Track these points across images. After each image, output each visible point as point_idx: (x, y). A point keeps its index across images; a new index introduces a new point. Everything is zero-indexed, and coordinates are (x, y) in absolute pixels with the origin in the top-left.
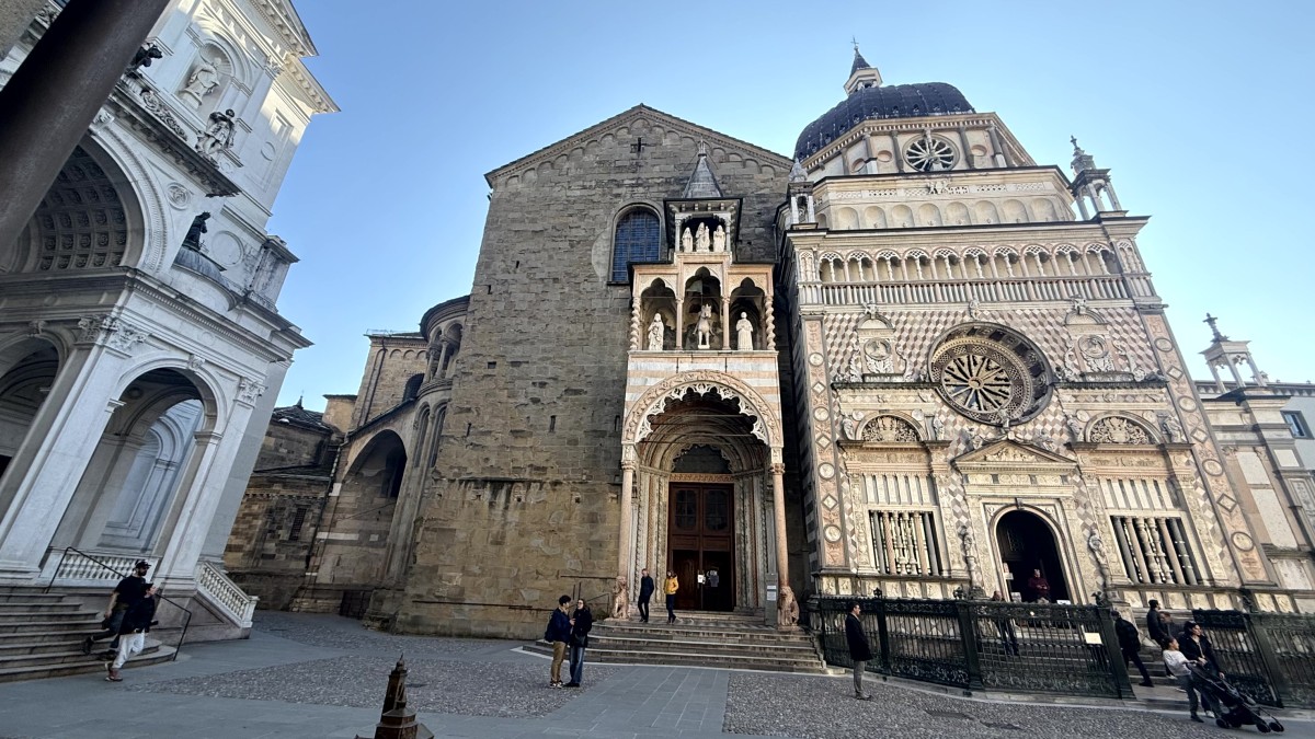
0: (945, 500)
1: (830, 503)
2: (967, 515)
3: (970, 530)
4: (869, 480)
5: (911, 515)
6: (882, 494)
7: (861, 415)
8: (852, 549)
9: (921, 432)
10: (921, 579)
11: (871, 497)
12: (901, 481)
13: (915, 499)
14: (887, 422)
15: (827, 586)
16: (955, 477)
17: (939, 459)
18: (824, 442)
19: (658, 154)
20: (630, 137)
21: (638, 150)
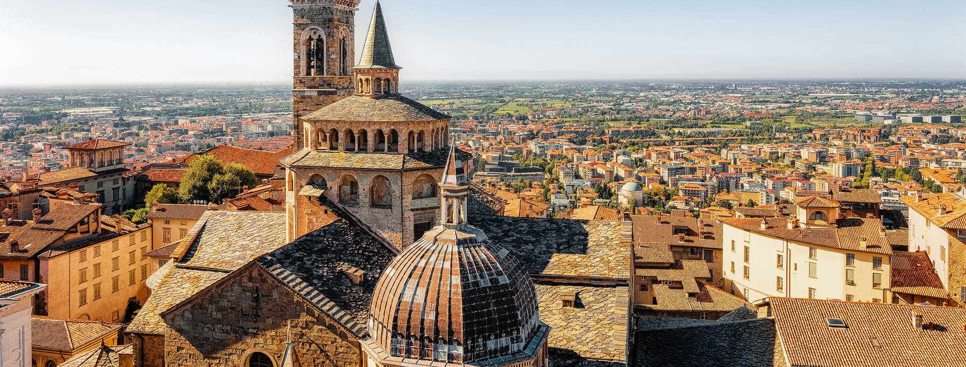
19: (270, 306)
20: (251, 285)
21: (257, 299)
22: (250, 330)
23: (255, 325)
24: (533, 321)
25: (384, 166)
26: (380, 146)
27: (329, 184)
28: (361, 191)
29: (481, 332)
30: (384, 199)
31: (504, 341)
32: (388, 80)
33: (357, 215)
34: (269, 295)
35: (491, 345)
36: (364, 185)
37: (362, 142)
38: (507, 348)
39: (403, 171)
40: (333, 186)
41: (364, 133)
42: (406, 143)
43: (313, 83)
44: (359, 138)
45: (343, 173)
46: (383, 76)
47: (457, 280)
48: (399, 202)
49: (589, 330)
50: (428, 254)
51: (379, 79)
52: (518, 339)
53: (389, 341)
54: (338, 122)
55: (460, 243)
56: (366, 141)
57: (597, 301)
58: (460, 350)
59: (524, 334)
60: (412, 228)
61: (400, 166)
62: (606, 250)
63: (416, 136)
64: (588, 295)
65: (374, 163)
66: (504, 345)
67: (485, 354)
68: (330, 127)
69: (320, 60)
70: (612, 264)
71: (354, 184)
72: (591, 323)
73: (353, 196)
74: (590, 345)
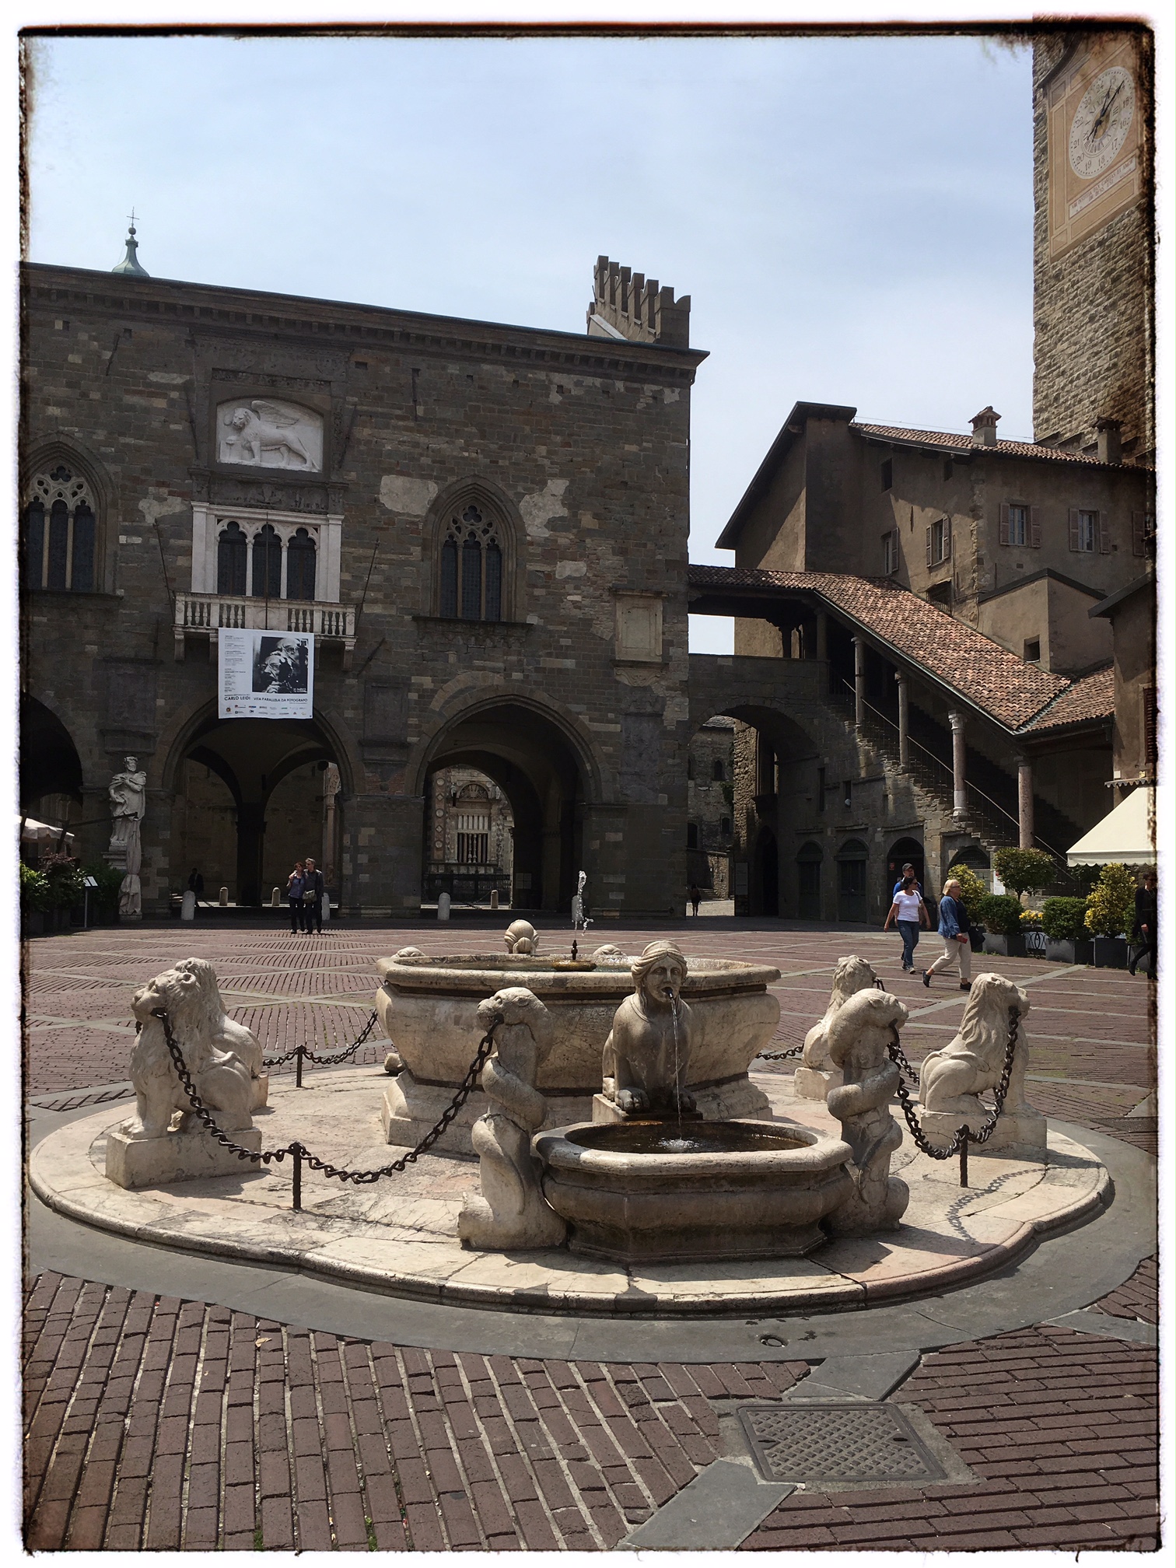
0: (494, 828)
1: (439, 829)
2: (502, 835)
3: (502, 844)
4: (460, 818)
5: (477, 835)
6: (465, 824)
7: (461, 784)
8: (447, 851)
9: (489, 793)
10: (478, 865)
11: (460, 826)
12: (476, 818)
13: (481, 827)
14: (474, 787)
15: (433, 869)
16: (501, 817)
17: (495, 809)
18: (440, 797)
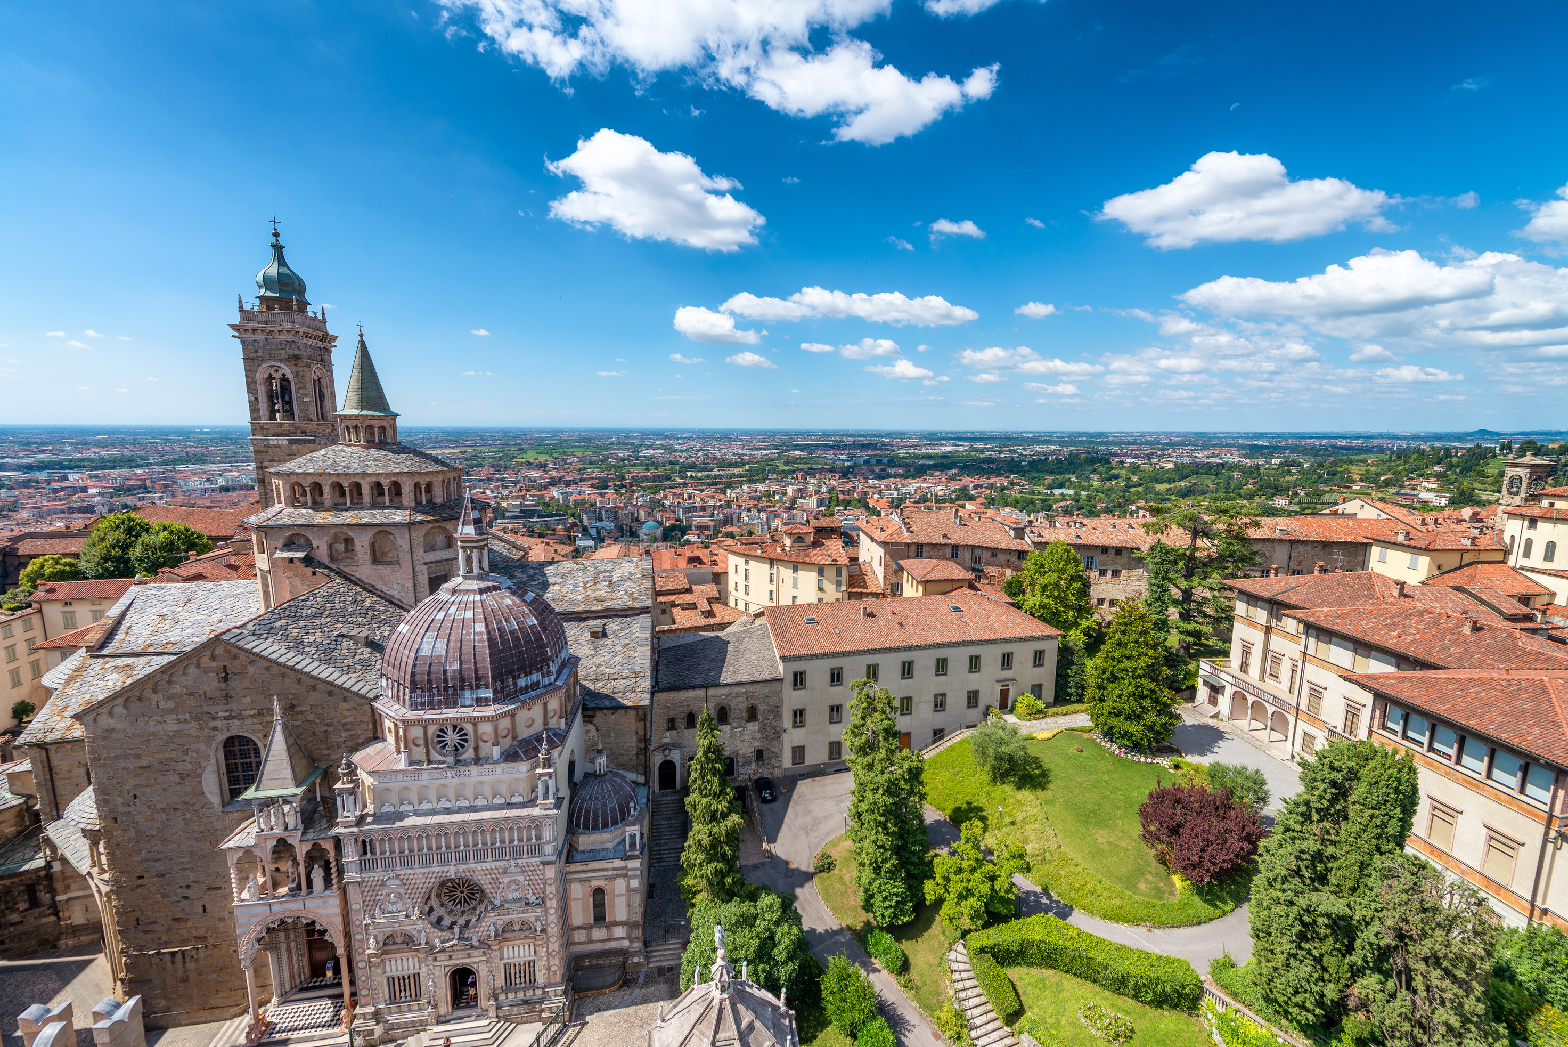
0: (424, 969)
2: (434, 974)
4: (388, 964)
5: (408, 975)
6: (394, 968)
7: (382, 935)
8: (375, 997)
9: (415, 939)
11: (388, 971)
13: (411, 967)
14: (399, 934)
16: (430, 958)
17: (422, 953)
18: (360, 950)
19: (246, 683)
20: (214, 664)
21: (226, 679)
22: (220, 714)
23: (225, 708)
24: (563, 655)
25: (385, 521)
26: (379, 499)
27: (315, 544)
28: (358, 547)
29: (510, 672)
30: (390, 555)
31: (535, 677)
32: (383, 429)
33: (357, 574)
34: (243, 672)
35: (522, 682)
36: (362, 542)
37: (355, 495)
38: (538, 682)
39: (410, 525)
40: (321, 547)
41: (358, 486)
42: (412, 495)
43: (280, 430)
44: (351, 491)
45: (333, 531)
46: (376, 423)
47: (480, 627)
48: (409, 557)
49: (616, 655)
50: (448, 606)
51: (371, 427)
52: (549, 673)
53: (407, 697)
54: (320, 474)
55: (482, 591)
56: (360, 494)
57: (623, 629)
58: (489, 694)
59: (554, 668)
60: (426, 581)
61: (406, 519)
62: (629, 583)
63: (423, 487)
64: (613, 625)
65: (373, 517)
66: (535, 679)
67: (516, 692)
68: (310, 480)
69: (290, 403)
70: (635, 595)
71: (349, 542)
72: (618, 648)
73: (349, 554)
74: (618, 667)
